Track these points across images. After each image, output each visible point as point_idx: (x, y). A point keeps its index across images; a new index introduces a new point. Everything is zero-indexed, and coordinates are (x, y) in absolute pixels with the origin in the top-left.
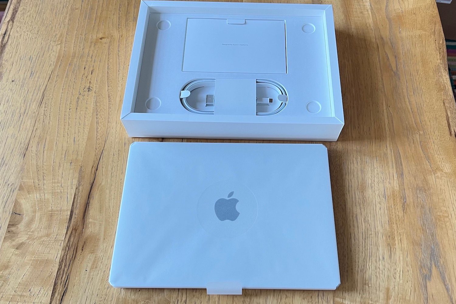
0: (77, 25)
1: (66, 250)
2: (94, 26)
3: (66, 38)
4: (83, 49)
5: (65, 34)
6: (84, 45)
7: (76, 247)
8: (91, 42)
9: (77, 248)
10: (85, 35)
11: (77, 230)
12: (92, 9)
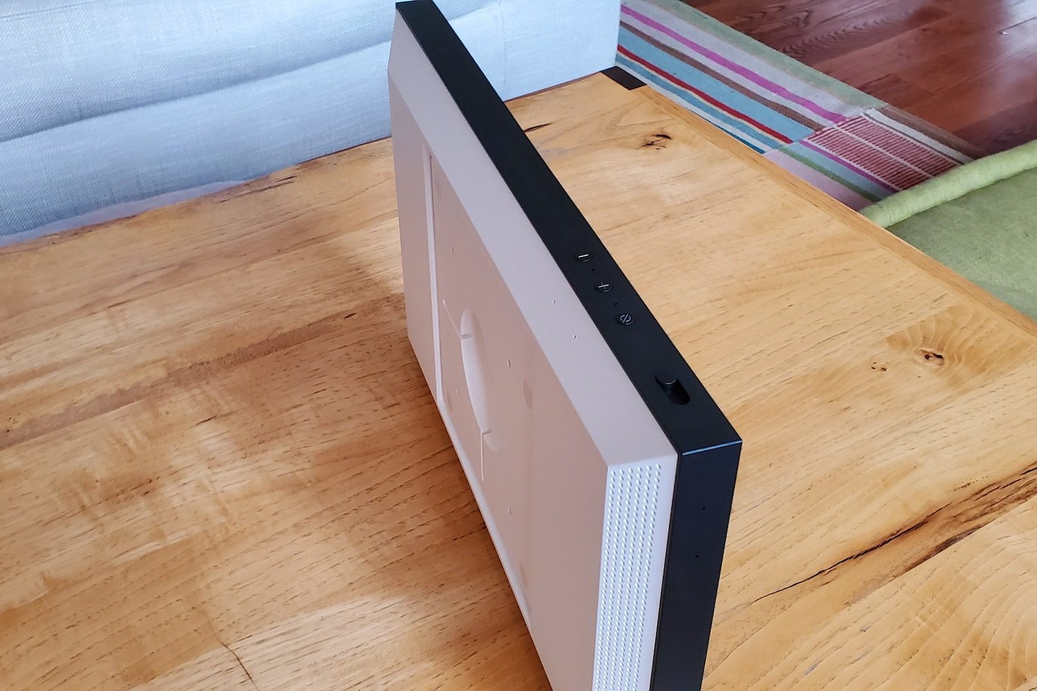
1: (1000, 508)
7: (978, 496)
9: (977, 494)
11: (955, 517)
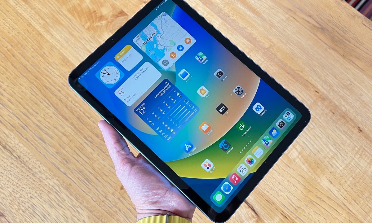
0: (89, 197)
2: (103, 185)
3: (95, 216)
4: (120, 210)
5: (90, 213)
6: (116, 207)
8: (119, 199)
10: (106, 198)
12: (81, 172)
